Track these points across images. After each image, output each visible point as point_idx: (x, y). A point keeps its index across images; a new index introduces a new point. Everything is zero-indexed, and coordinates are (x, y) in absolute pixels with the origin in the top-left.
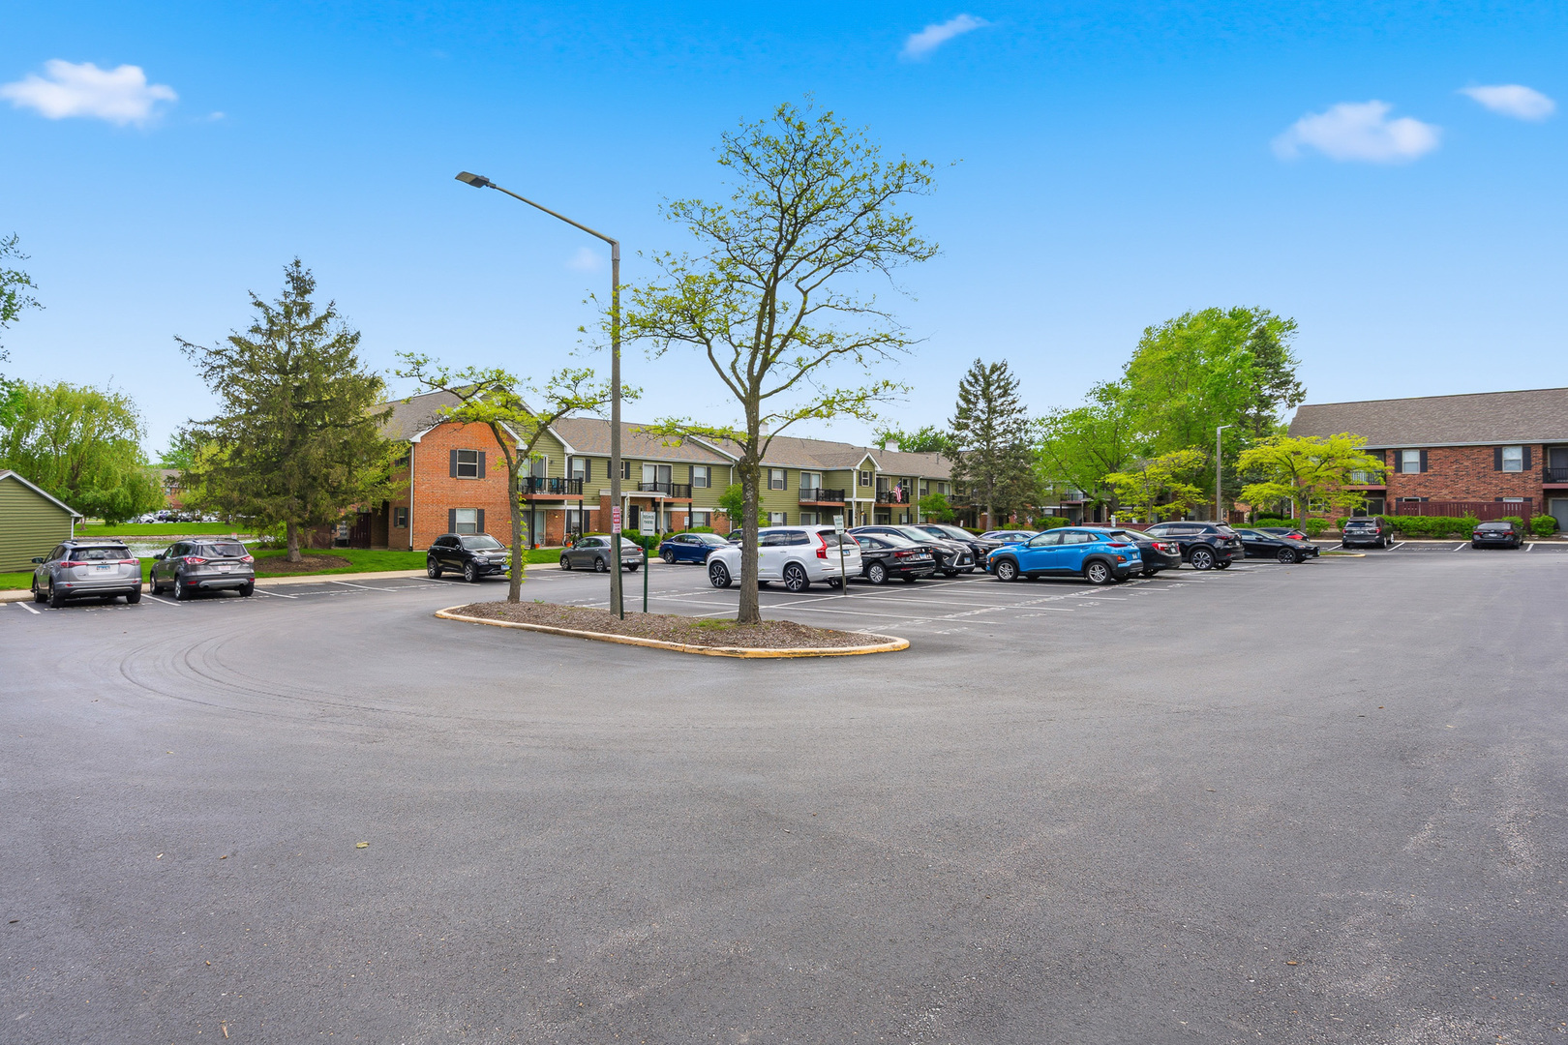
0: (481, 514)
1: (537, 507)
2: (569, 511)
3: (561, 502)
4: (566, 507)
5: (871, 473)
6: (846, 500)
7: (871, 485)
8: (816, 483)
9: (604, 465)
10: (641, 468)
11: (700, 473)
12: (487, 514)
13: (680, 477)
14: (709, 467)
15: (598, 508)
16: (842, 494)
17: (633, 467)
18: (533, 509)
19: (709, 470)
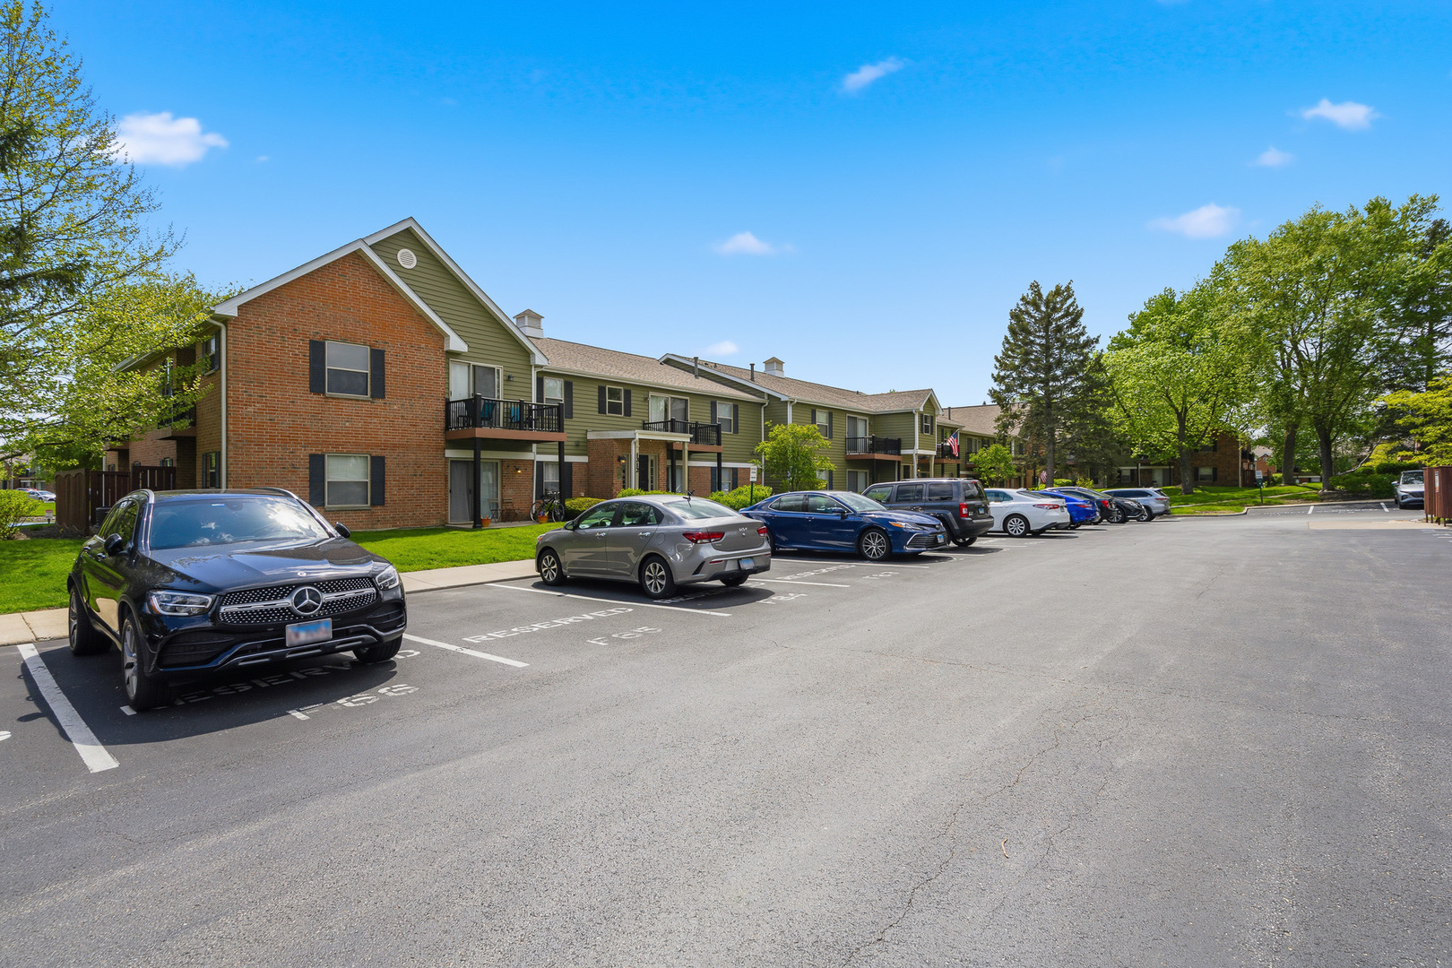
0: (378, 465)
1: (485, 455)
2: (540, 464)
3: (524, 445)
4: (534, 455)
5: (932, 417)
6: (903, 452)
7: (932, 434)
8: (862, 430)
9: (593, 392)
10: (646, 399)
11: (724, 412)
12: (390, 464)
13: (699, 415)
14: (736, 405)
15: (585, 459)
16: (896, 446)
17: (636, 398)
18: (477, 456)
19: (736, 408)
